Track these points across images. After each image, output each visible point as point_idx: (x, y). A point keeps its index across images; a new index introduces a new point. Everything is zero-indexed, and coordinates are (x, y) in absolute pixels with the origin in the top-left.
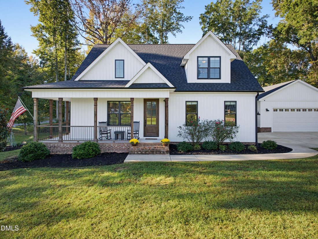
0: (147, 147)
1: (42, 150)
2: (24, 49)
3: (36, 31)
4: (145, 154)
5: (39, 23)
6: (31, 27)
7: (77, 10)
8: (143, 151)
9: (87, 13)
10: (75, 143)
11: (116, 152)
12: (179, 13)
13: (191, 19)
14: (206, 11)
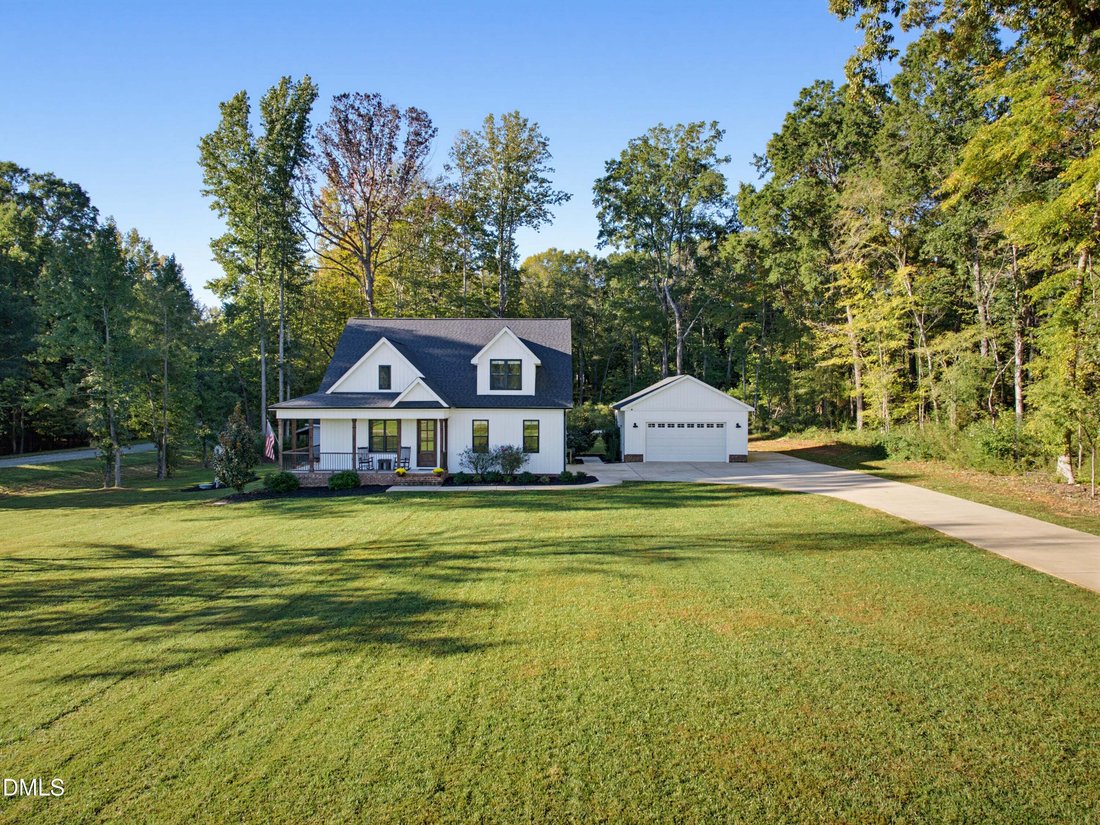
0: (416, 479)
4: (413, 485)
5: (227, 232)
8: (410, 483)
10: (329, 473)
11: (380, 484)
12: (543, 181)
13: (569, 198)
14: (608, 174)
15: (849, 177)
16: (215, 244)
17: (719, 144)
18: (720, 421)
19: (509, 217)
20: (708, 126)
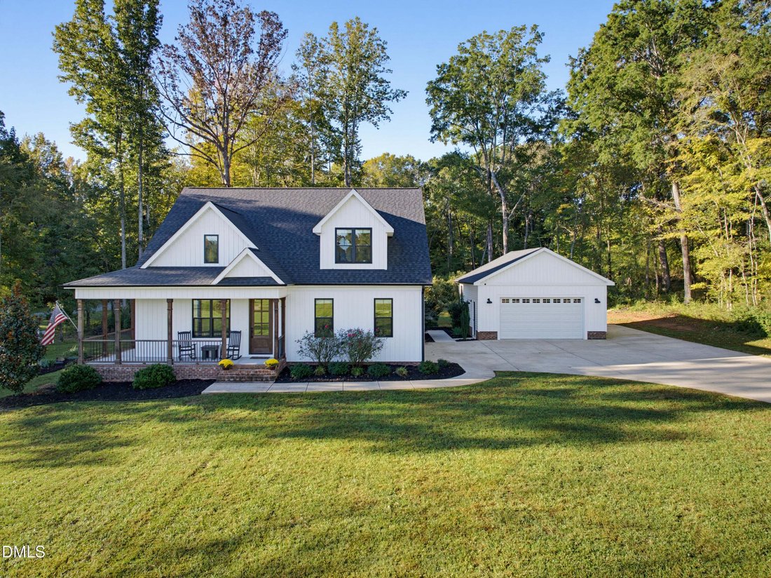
0: (244, 372)
1: (91, 377)
2: (54, 144)
3: (81, 133)
4: (241, 381)
5: (86, 117)
6: (70, 125)
7: (163, 85)
8: (237, 378)
9: (186, 84)
10: (140, 366)
11: (201, 378)
12: (382, 81)
13: (405, 95)
14: (440, 76)
15: (680, 58)
16: (74, 128)
17: (539, 45)
18: (578, 296)
19: (353, 114)
20: (528, 30)
